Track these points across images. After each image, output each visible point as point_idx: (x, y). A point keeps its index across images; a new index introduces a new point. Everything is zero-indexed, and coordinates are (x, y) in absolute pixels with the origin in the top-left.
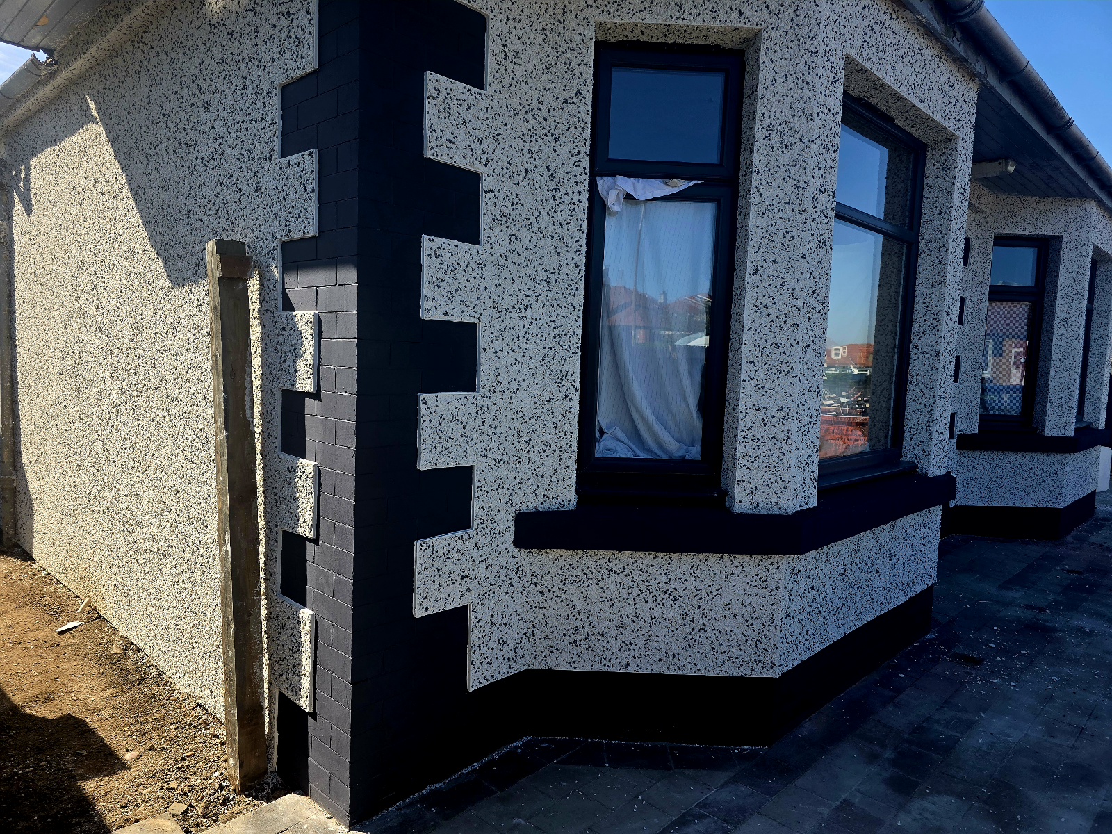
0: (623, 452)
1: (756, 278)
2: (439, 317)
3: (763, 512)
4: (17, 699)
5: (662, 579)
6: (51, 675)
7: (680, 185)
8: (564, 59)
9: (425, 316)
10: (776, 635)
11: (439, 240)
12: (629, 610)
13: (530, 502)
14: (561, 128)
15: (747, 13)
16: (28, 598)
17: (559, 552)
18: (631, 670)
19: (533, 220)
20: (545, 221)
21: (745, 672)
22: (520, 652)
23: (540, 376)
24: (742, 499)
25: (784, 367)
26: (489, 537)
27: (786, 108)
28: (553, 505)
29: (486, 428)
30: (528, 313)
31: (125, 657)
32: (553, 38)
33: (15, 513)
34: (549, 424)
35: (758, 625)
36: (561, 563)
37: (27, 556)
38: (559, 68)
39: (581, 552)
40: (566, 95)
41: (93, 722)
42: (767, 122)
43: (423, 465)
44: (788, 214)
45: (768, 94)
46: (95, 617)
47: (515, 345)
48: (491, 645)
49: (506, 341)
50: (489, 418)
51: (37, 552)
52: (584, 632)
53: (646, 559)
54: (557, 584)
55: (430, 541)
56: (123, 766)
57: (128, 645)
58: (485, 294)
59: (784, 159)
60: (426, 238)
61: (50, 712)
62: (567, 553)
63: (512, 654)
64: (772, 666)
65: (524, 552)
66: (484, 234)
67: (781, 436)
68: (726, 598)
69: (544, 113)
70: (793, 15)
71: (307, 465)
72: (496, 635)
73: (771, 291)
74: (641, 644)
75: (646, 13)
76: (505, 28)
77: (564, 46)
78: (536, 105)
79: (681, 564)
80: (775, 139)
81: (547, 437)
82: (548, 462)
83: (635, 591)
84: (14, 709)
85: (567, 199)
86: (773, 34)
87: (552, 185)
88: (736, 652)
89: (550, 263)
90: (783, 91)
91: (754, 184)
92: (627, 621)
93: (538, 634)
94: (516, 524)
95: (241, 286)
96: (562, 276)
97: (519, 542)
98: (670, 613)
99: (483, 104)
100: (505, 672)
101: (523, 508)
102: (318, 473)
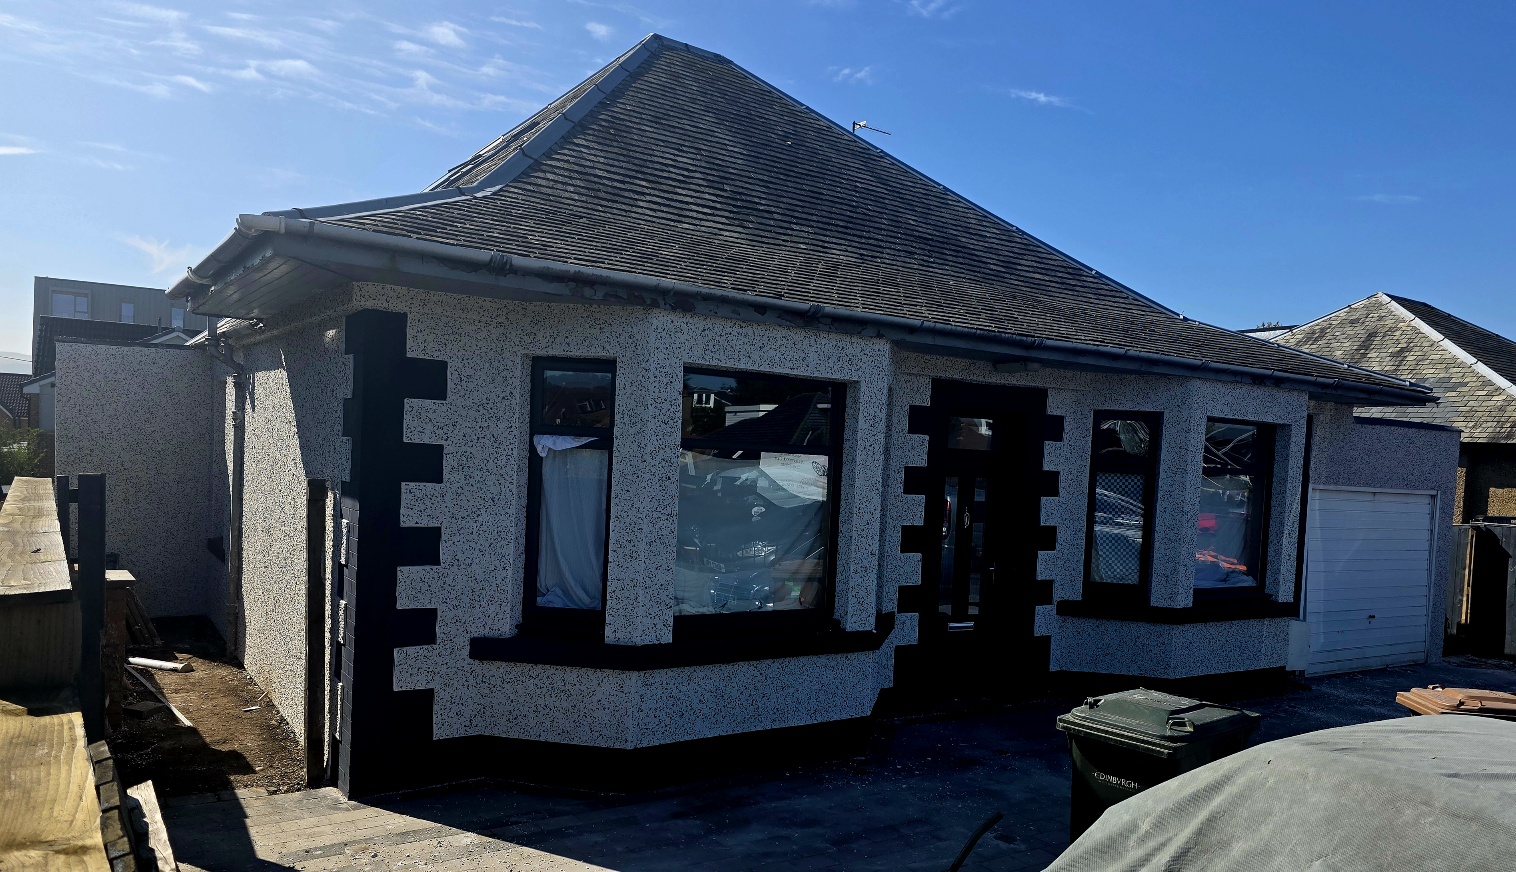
0: (558, 604)
1: (617, 500)
2: (412, 524)
3: (622, 644)
4: (208, 740)
5: (560, 684)
6: (230, 732)
7: (585, 440)
8: (503, 374)
9: (402, 525)
10: (629, 723)
11: (412, 484)
12: (541, 702)
13: (479, 631)
14: (501, 413)
15: (608, 347)
16: (233, 692)
17: (499, 663)
18: (542, 739)
19: (483, 466)
20: (491, 466)
21: (610, 744)
22: (474, 723)
23: (487, 556)
24: (610, 635)
25: (634, 554)
26: (449, 651)
27: (632, 401)
28: (495, 634)
29: (446, 586)
30: (480, 519)
31: (279, 727)
32: (496, 364)
33: (236, 633)
34: (494, 585)
35: (618, 716)
36: (502, 670)
37: (241, 666)
38: (500, 379)
39: (512, 664)
40: (504, 395)
41: (246, 754)
42: (621, 409)
43: (399, 607)
44: (634, 463)
45: (621, 393)
46: (270, 705)
47: (471, 538)
48: (451, 714)
49: (462, 536)
50: (449, 581)
51: (246, 662)
52: (514, 713)
53: (551, 670)
54: (499, 683)
55: (405, 649)
56: (254, 772)
57: (283, 719)
58: (446, 510)
59: (632, 431)
60: (403, 484)
61: (225, 748)
62: (504, 664)
63: (468, 723)
64: (626, 741)
65: (477, 662)
66: (446, 476)
67: (632, 597)
68: (599, 696)
69: (491, 405)
70: (634, 349)
71: (343, 603)
72: (455, 709)
73: (626, 509)
74: (548, 723)
75: (549, 349)
76: (461, 365)
77: (502, 368)
78: (485, 401)
79: (572, 675)
80: (626, 419)
81: (492, 593)
82: (493, 608)
83: (545, 690)
84: (205, 745)
85: (505, 453)
86: (624, 359)
87: (496, 445)
88: (605, 732)
89: (495, 490)
90: (630, 391)
91: (615, 445)
92: (540, 709)
93: (488, 713)
94: (471, 644)
95: (321, 503)
96: (502, 497)
97: (472, 655)
98: (565, 704)
99: (444, 408)
100: (462, 733)
101: (476, 635)
102: (346, 605)
